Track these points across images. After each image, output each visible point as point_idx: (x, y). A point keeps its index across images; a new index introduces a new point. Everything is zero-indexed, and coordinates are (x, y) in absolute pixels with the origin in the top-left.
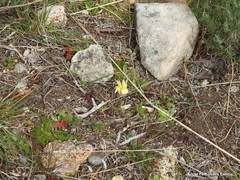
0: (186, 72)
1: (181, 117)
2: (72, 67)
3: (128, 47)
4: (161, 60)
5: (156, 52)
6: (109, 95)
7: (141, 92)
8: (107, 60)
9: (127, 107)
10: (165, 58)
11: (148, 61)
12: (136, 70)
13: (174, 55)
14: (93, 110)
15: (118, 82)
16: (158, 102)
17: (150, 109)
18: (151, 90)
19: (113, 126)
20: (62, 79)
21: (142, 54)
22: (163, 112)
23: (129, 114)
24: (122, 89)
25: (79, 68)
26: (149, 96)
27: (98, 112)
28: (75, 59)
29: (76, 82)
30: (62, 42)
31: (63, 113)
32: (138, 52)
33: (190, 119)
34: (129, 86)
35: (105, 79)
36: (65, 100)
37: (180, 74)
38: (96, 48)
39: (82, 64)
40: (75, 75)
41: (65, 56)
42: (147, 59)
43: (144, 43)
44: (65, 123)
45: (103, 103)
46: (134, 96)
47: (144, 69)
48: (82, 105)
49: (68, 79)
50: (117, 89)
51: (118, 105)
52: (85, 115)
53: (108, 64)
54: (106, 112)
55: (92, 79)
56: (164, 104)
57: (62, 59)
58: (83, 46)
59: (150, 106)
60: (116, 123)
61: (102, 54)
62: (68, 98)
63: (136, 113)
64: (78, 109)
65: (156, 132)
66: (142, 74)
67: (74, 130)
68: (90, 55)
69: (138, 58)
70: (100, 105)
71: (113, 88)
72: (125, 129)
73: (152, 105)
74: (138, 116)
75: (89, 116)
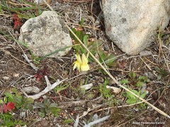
0: (161, 44)
1: (154, 99)
2: (21, 38)
3: (90, 14)
4: (130, 30)
5: (124, 20)
6: (66, 72)
7: (105, 69)
8: (64, 29)
9: (88, 87)
10: (135, 28)
11: (114, 32)
12: (99, 43)
13: (146, 23)
14: (46, 90)
15: (78, 57)
16: (126, 81)
17: (116, 90)
18: (118, 66)
19: (70, 110)
20: (8, 53)
21: (107, 22)
22: (132, 93)
23: (91, 96)
24: (82, 65)
25: (29, 39)
26: (115, 73)
27: (52, 93)
28: (24, 28)
29: (26, 56)
30: (9, 8)
31: (9, 94)
32: (102, 20)
33: (165, 101)
34: (91, 62)
35: (62, 53)
36: (13, 79)
37: (153, 47)
38: (50, 15)
39: (34, 35)
40: (25, 48)
41: (13, 24)
42: (113, 29)
43: (110, 9)
44: (12, 105)
45: (58, 82)
46: (96, 73)
47: (110, 41)
48: (32, 84)
49: (16, 52)
50: (76, 65)
51: (76, 84)
52: (36, 97)
53: (65, 34)
54: (63, 93)
55: (46, 53)
56: (134, 83)
57: (9, 29)
58: (35, 12)
59: (116, 85)
60: (74, 106)
61: (58, 23)
62: (17, 75)
63: (98, 94)
64: (28, 89)
65: (123, 117)
66: (107, 46)
67: (23, 114)
68: (44, 24)
69: (103, 27)
70: (55, 85)
71: (71, 64)
72: (85, 113)
73: (119, 85)
74: (101, 97)
75: (41, 98)
